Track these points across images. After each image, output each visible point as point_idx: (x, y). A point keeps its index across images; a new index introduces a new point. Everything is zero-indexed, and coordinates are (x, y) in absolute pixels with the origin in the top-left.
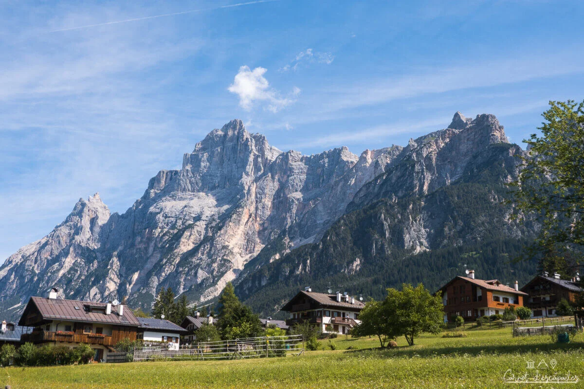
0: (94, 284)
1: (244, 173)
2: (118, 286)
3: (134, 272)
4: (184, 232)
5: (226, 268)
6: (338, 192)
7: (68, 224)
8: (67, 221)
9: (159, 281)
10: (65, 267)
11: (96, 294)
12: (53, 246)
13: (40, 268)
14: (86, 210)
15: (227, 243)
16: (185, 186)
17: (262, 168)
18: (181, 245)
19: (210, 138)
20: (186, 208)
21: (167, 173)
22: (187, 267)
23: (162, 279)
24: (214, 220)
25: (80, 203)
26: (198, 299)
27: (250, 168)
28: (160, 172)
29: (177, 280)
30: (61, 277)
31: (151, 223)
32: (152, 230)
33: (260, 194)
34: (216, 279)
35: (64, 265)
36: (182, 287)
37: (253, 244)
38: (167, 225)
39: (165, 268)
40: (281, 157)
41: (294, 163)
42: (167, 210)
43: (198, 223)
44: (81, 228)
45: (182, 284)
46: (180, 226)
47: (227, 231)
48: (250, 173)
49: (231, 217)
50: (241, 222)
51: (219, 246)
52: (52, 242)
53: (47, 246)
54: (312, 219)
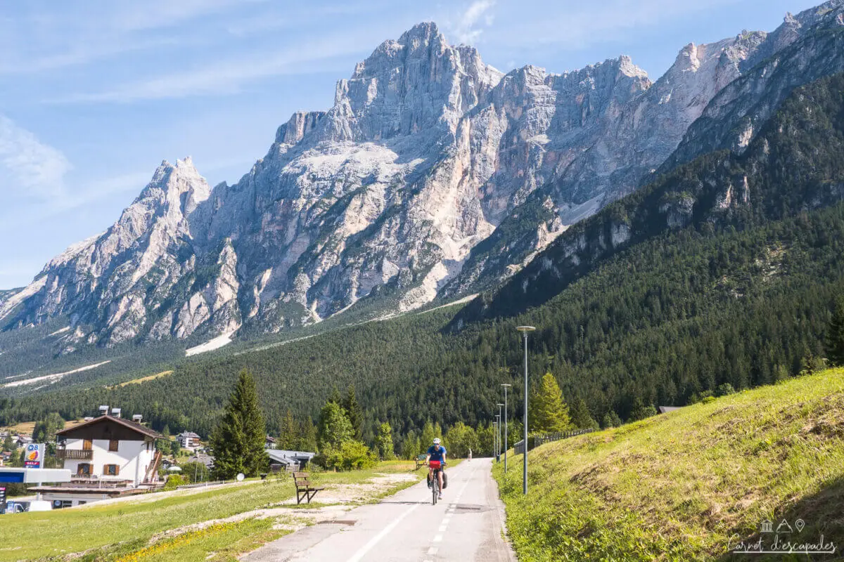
0: (195, 289)
1: (445, 107)
2: (237, 294)
3: (263, 270)
4: (350, 200)
5: (433, 258)
6: (636, 122)
7: (144, 200)
8: (142, 197)
9: (312, 281)
10: (143, 267)
11: (200, 306)
12: (121, 235)
13: (100, 270)
14: (173, 178)
15: (429, 217)
16: (342, 131)
17: (476, 98)
18: (345, 222)
19: (380, 55)
20: (348, 164)
21: (306, 117)
22: (362, 256)
23: (316, 278)
24: (399, 181)
25: (163, 168)
26: (396, 307)
27: (455, 97)
28: (295, 115)
29: (345, 279)
30: (137, 283)
31: (289, 189)
32: (291, 202)
33: (477, 138)
34: (419, 275)
35: (142, 264)
36: (355, 290)
37: (474, 220)
38: (317, 192)
39: (321, 260)
40: (510, 77)
41: (533, 87)
42: (315, 169)
43: (372, 187)
44: (167, 206)
45: (354, 285)
46: (340, 193)
47: (428, 196)
48: (455, 106)
49: (434, 172)
50: (452, 182)
51: (417, 222)
52: (119, 229)
53: (111, 235)
54: (587, 170)
